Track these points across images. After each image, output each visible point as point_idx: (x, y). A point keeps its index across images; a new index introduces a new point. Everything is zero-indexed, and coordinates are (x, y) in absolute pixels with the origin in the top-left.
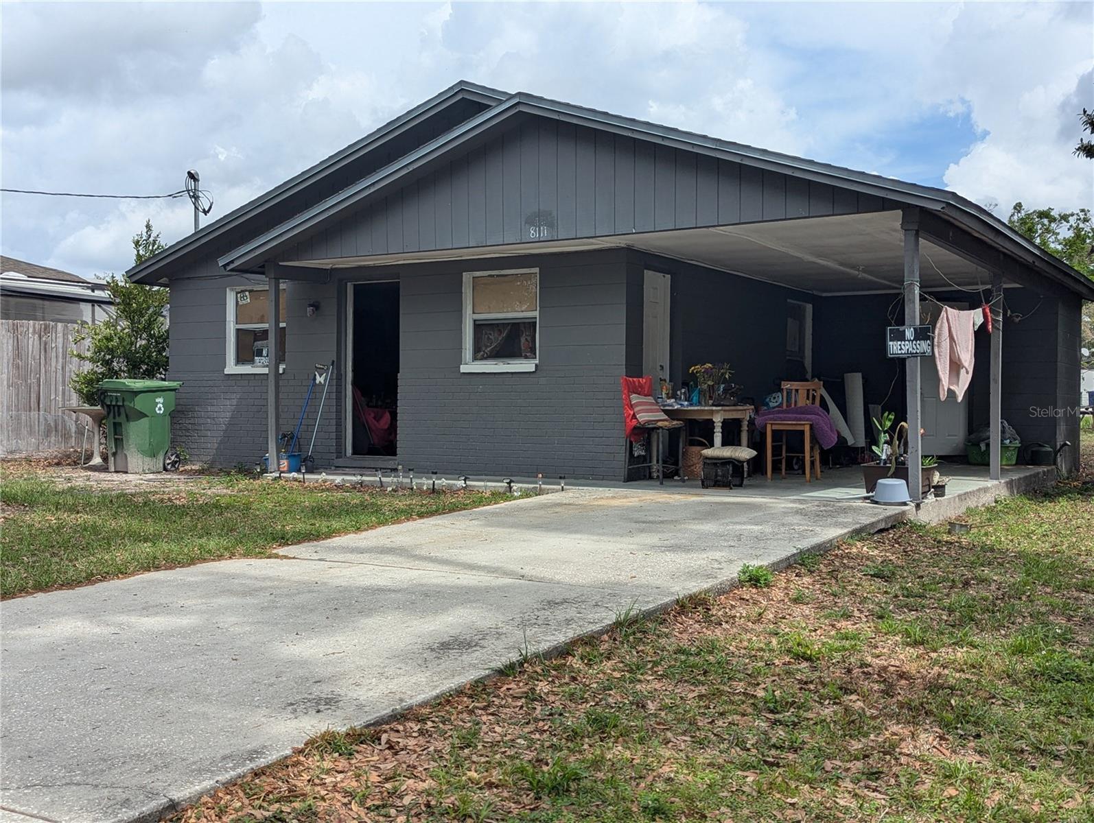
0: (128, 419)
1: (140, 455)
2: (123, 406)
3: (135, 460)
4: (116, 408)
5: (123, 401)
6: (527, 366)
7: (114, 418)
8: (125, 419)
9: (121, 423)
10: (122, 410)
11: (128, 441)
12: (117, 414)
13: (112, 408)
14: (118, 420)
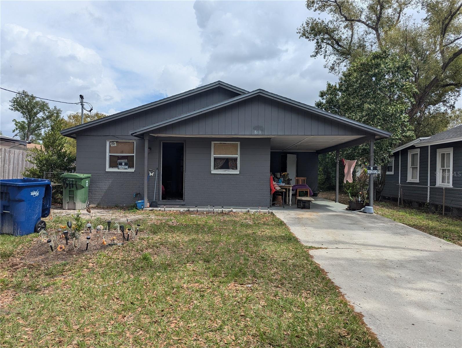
0: (77, 189)
1: (81, 203)
2: (76, 184)
3: (79, 205)
4: (71, 185)
5: (76, 182)
6: (237, 172)
7: (70, 188)
8: (76, 189)
9: (73, 191)
10: (74, 186)
11: (76, 197)
12: (71, 187)
13: (69, 185)
14: (72, 189)
